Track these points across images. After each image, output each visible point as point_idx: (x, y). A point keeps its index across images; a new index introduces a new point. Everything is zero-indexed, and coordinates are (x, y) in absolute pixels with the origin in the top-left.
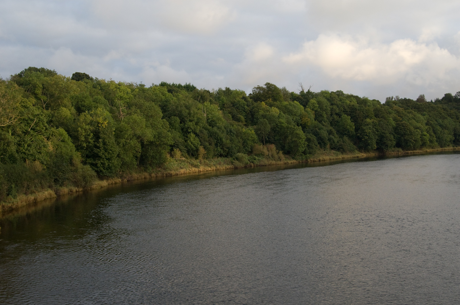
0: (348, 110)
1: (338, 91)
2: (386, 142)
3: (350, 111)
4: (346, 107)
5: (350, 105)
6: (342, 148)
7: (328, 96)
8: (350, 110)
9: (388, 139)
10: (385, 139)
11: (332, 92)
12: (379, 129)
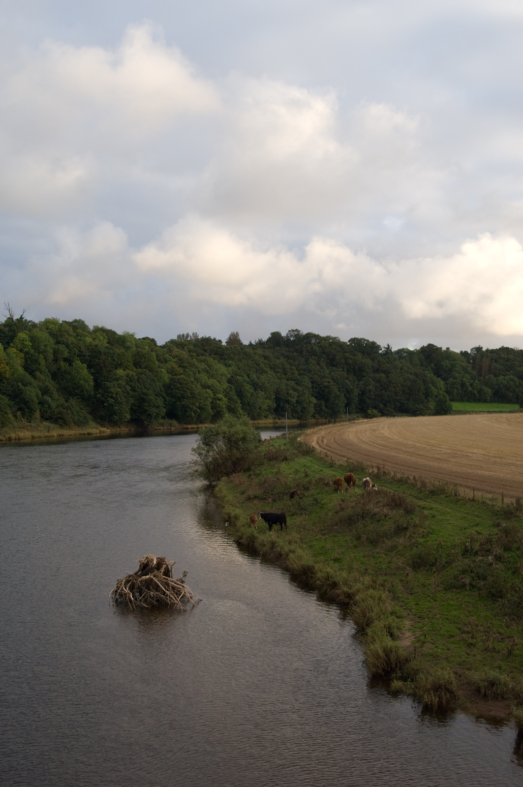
0: (87, 353)
1: (76, 321)
2: (147, 409)
3: (89, 356)
4: (83, 349)
5: (91, 345)
6: (61, 419)
7: (56, 328)
8: (90, 354)
9: (152, 405)
10: (146, 404)
11: (65, 322)
12: (138, 388)
